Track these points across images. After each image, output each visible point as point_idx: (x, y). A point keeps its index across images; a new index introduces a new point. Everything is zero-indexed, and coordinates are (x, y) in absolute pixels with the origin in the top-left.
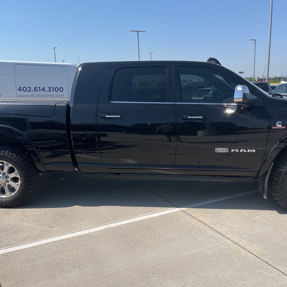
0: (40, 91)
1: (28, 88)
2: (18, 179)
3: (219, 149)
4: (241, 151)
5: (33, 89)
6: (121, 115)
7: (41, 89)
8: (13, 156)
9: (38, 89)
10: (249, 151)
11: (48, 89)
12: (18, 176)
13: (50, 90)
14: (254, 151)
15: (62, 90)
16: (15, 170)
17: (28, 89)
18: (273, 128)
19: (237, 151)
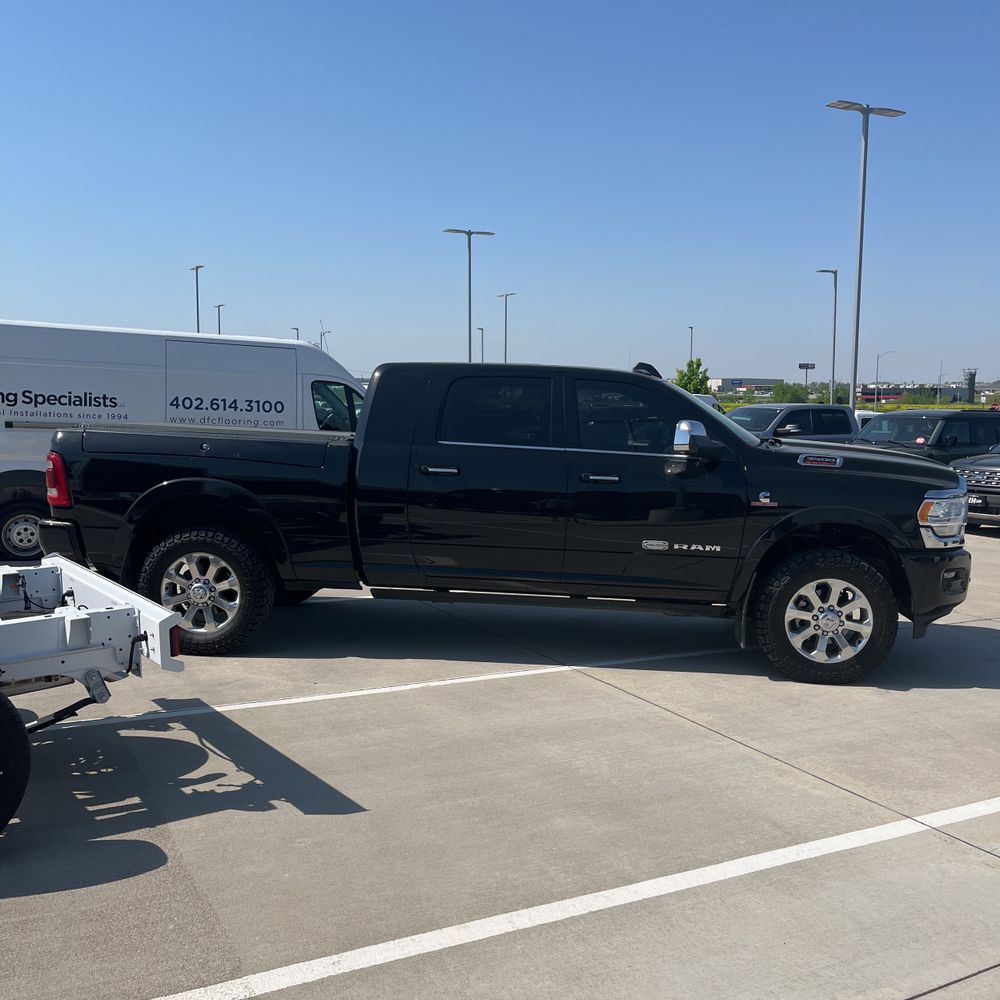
0: (225, 409)
1: (196, 400)
2: (236, 593)
3: (650, 542)
4: (693, 547)
5: (206, 404)
6: (459, 469)
7: (228, 404)
8: (232, 544)
9: (221, 404)
10: (708, 548)
11: (245, 406)
12: (237, 588)
13: (249, 408)
14: (718, 549)
15: (279, 409)
16: (230, 573)
17: (195, 404)
18: (753, 504)
19: (685, 547)
